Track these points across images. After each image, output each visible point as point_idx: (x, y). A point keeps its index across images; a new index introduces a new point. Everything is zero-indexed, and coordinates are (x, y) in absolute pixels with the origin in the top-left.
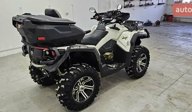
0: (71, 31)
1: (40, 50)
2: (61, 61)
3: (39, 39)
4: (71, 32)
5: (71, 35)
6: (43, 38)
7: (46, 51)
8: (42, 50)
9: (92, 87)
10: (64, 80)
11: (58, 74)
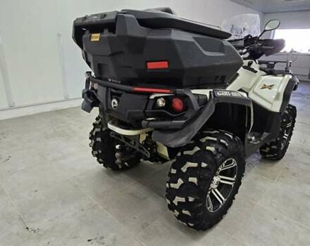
0: (224, 53)
1: (140, 97)
2: (199, 122)
3: (151, 66)
4: (223, 55)
5: (223, 62)
6: (164, 65)
7: (156, 98)
8: (146, 97)
9: (233, 179)
10: (195, 165)
11: (155, 150)
